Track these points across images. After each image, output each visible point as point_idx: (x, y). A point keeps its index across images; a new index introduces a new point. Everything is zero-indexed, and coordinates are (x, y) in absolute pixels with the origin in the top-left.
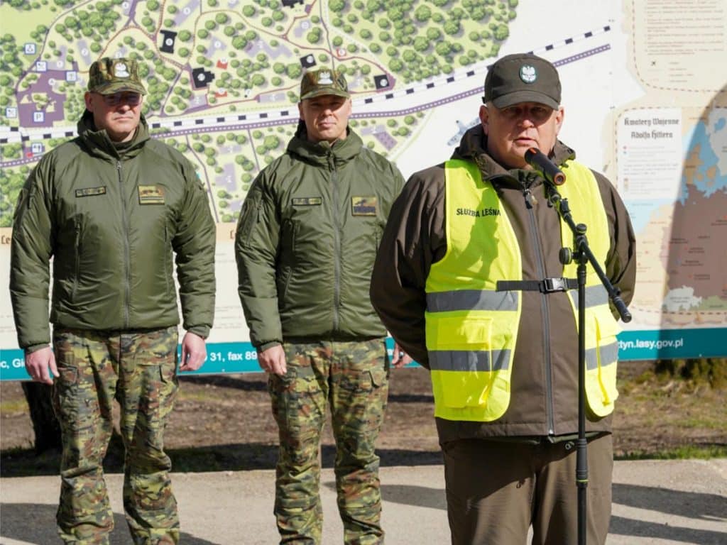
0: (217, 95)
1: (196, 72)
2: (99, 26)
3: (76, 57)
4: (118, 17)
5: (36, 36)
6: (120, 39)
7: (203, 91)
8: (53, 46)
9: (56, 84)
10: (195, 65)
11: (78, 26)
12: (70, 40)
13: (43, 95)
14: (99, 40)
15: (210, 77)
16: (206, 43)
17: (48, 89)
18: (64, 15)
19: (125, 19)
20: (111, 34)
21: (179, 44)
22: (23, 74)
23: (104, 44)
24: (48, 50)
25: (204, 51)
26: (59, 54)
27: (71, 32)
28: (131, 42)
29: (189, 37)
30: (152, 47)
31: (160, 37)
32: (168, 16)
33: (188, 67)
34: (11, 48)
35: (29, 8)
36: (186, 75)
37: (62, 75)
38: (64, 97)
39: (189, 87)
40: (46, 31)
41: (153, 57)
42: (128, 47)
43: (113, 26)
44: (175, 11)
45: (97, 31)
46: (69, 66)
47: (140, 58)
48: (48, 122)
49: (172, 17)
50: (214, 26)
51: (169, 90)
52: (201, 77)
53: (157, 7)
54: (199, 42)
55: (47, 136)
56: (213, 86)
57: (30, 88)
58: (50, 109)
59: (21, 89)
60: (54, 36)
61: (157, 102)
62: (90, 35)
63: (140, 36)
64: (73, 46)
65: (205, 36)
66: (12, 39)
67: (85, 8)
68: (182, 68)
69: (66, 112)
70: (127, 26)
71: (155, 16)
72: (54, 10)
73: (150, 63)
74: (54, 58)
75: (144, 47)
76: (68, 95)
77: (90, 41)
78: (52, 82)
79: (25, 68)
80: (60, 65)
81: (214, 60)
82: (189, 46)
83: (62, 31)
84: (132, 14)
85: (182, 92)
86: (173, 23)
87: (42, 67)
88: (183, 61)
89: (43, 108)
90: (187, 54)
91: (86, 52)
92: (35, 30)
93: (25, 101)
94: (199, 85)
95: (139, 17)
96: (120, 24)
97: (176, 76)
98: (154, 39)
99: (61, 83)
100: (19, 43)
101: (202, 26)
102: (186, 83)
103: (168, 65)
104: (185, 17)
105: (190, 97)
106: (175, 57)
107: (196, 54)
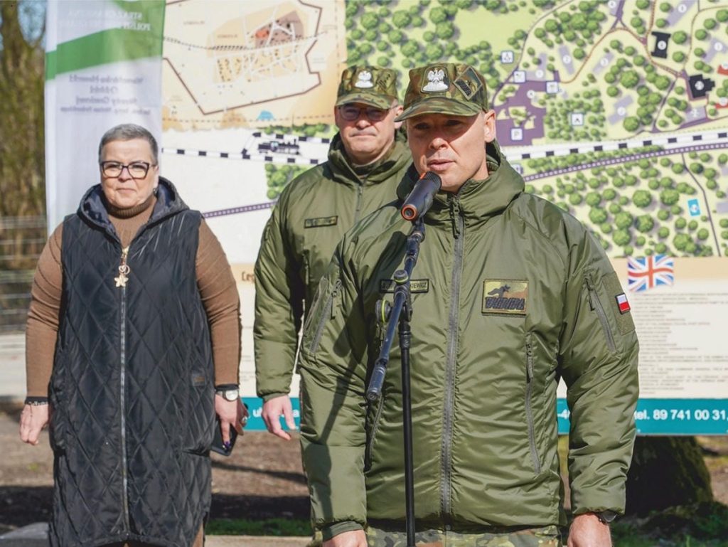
0: (718, 106)
1: (693, 80)
2: (582, 28)
3: (558, 65)
4: (604, 18)
5: (514, 42)
6: (606, 43)
7: (701, 102)
8: (532, 53)
9: (535, 97)
10: (692, 71)
11: (559, 29)
12: (551, 46)
13: (522, 110)
14: (583, 45)
15: (709, 85)
16: (705, 46)
17: (526, 102)
18: (544, 18)
19: (612, 19)
20: (596, 38)
21: (673, 48)
22: (499, 86)
23: (588, 49)
24: (527, 58)
25: (702, 54)
26: (539, 62)
27: (552, 37)
28: (618, 46)
29: (684, 39)
30: (642, 51)
31: (652, 40)
32: (660, 15)
33: (683, 74)
34: (487, 57)
35: (506, 11)
36: (682, 83)
37: (541, 86)
38: (543, 111)
39: (685, 98)
40: (525, 36)
41: (643, 63)
42: (615, 52)
43: (597, 29)
44: (668, 8)
45: (580, 35)
46: (550, 76)
47: (628, 65)
48: (526, 141)
49: (665, 16)
50: (714, 25)
51: (662, 101)
52: (699, 86)
53: (648, 5)
54: (696, 44)
55: (526, 156)
56: (713, 95)
57: (508, 102)
58: (529, 125)
59: (498, 103)
60: (533, 42)
61: (648, 116)
62: (573, 39)
63: (628, 40)
64: (553, 52)
65: (704, 36)
66: (488, 47)
67: (567, 9)
68: (676, 74)
69: (547, 129)
70: (613, 28)
71: (646, 15)
72: (533, 12)
73: (640, 70)
74: (533, 67)
75: (633, 52)
76: (549, 108)
77: (572, 47)
78: (531, 94)
79: (502, 79)
80: (540, 74)
81: (714, 64)
82: (684, 49)
83: (542, 35)
84: (619, 14)
85: (677, 104)
86: (666, 23)
87: (520, 77)
88: (678, 67)
89: (522, 124)
90: (682, 58)
91: (568, 59)
92: (512, 35)
93: (502, 116)
94: (696, 95)
95: (627, 17)
96: (606, 26)
97: (669, 85)
98: (644, 42)
99: (541, 95)
100: (495, 51)
101: (699, 25)
102: (681, 92)
103: (661, 72)
104: (681, 15)
105: (687, 109)
106: (669, 62)
107: (693, 59)
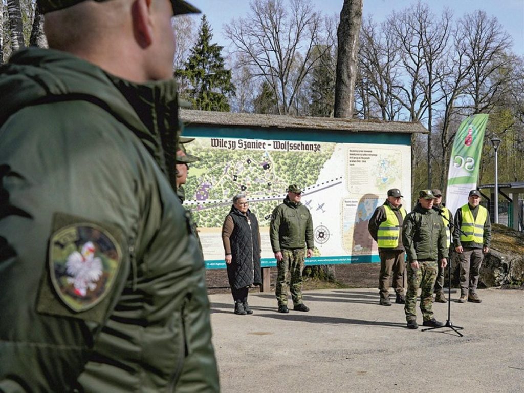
0: (247, 193)
1: (242, 187)
2: (218, 173)
3: (212, 182)
4: (223, 171)
5: (202, 176)
6: (223, 177)
7: (243, 192)
8: (206, 178)
9: (207, 189)
10: (242, 185)
11: (212, 173)
12: (210, 177)
13: (203, 192)
14: (218, 177)
15: (245, 188)
16: (245, 179)
17: (204, 190)
18: (209, 170)
19: (225, 172)
20: (221, 176)
21: (238, 179)
22: (198, 186)
23: (219, 178)
24: (205, 180)
25: (244, 181)
26: (207, 181)
27: (211, 175)
28: (226, 178)
29: (240, 177)
30: (231, 180)
31: (233, 177)
32: (235, 171)
33: (240, 185)
34: (195, 179)
35: (200, 168)
36: (240, 187)
37: (208, 186)
38: (208, 192)
39: (240, 191)
40: (204, 174)
41: (231, 182)
42: (225, 179)
43: (221, 174)
44: (237, 170)
45: (217, 175)
46: (210, 184)
47: (228, 182)
48: (204, 199)
49: (237, 172)
50: (247, 174)
51: (235, 191)
52: (243, 188)
53: (232, 169)
54: (243, 178)
55: (204, 203)
56: (246, 190)
57: (200, 190)
58: (205, 196)
59: (197, 190)
60: (206, 176)
61: (232, 194)
62: (215, 176)
63: (228, 177)
64: (211, 179)
65: (244, 177)
66: (195, 176)
67: (214, 168)
68: (239, 185)
69: (209, 196)
70: (225, 174)
71: (232, 171)
72: (206, 169)
73: (231, 184)
74: (206, 182)
75: (229, 179)
76: (210, 192)
77: (215, 178)
78: (206, 188)
79: (199, 184)
80: (208, 184)
81: (247, 183)
82: (240, 179)
83: (208, 174)
84: (226, 170)
85: (239, 192)
86: (236, 173)
87: (203, 184)
88: (239, 183)
89: (203, 195)
90: (240, 182)
91: (215, 180)
92: (201, 174)
93: (198, 193)
94: (243, 190)
95: (228, 171)
96: (223, 173)
97: (237, 188)
98: (232, 177)
99: (208, 189)
100: (197, 178)
101: (244, 174)
102: (239, 189)
103: (235, 184)
104: (239, 172)
105: (241, 193)
106: (237, 182)
107: (242, 182)
